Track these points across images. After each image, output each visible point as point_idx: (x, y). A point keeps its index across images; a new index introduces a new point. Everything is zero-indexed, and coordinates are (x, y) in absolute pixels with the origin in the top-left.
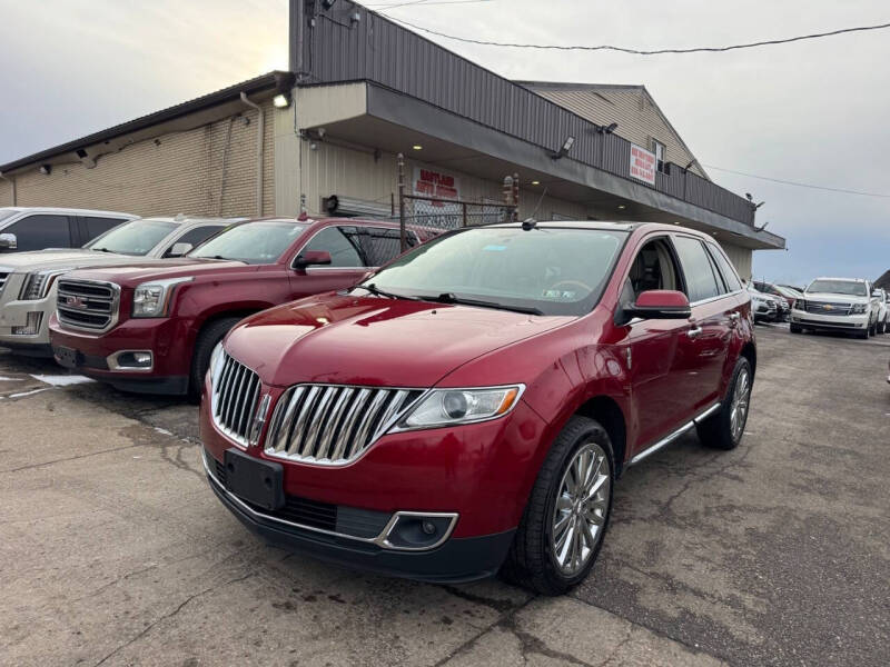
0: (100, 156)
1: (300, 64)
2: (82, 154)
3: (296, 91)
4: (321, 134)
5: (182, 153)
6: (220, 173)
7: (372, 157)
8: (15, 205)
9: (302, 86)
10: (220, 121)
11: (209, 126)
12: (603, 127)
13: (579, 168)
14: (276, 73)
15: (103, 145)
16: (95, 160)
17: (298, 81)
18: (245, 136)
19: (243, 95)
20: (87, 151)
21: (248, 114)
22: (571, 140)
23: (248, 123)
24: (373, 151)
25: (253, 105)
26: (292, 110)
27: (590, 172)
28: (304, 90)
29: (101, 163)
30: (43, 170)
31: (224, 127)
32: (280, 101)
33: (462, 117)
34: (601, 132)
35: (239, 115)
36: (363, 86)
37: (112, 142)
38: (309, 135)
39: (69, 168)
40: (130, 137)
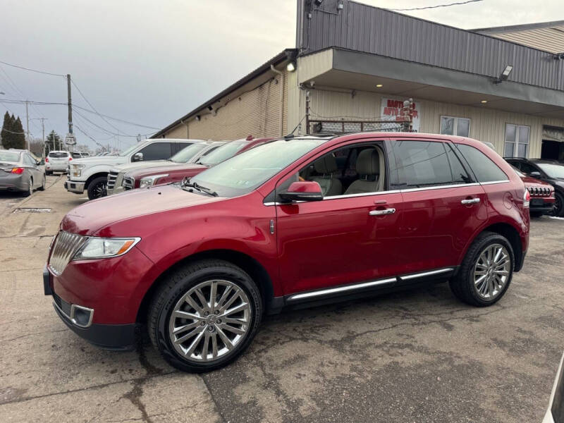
0: (218, 109)
1: (301, 42)
2: (211, 109)
3: (299, 60)
4: (312, 85)
5: (249, 103)
6: (264, 114)
7: (351, 95)
8: (188, 138)
9: (301, 56)
10: (265, 83)
11: (261, 86)
12: (558, 55)
13: (520, 88)
14: (287, 50)
15: (218, 103)
16: (216, 111)
17: (300, 53)
18: (275, 90)
19: (272, 66)
20: (212, 106)
21: (277, 78)
22: (509, 68)
23: (277, 82)
24: (351, 91)
25: (277, 71)
26: (296, 72)
27: (532, 90)
28: (303, 58)
29: (219, 113)
30: (197, 118)
31: (266, 86)
32: (290, 67)
33: (410, 62)
34: (557, 59)
35: (273, 78)
36: (331, 51)
37: (221, 100)
38: (305, 86)
39: (207, 116)
40: (227, 97)
